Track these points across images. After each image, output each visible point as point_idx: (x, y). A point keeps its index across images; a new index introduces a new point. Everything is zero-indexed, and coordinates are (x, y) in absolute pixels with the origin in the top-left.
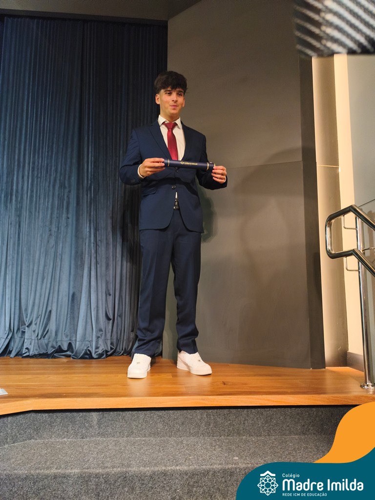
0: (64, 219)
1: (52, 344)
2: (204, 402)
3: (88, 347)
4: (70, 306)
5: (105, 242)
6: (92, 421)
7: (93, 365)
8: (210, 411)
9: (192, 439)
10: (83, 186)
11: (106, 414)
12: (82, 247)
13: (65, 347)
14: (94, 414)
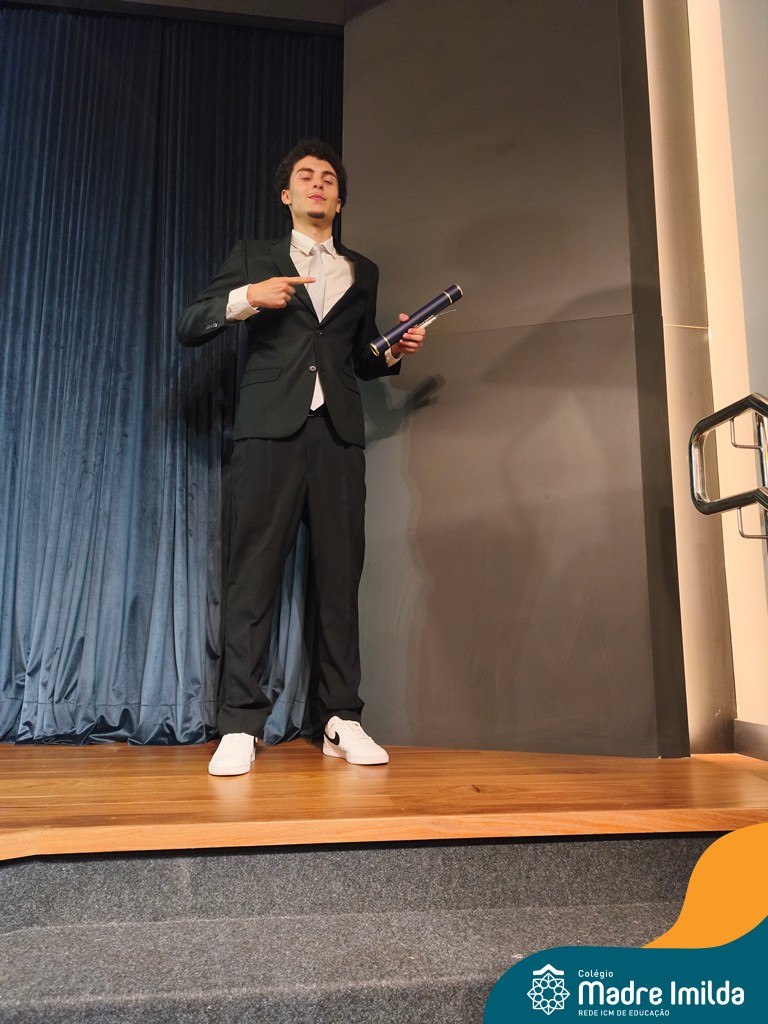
0: (115, 437)
1: (86, 713)
2: (437, 828)
3: (168, 718)
4: (126, 629)
5: (206, 489)
6: (177, 879)
7: (178, 757)
8: (452, 849)
9: (411, 917)
10: (158, 366)
11: (211, 862)
12: (156, 499)
13: (114, 719)
14: (183, 863)
